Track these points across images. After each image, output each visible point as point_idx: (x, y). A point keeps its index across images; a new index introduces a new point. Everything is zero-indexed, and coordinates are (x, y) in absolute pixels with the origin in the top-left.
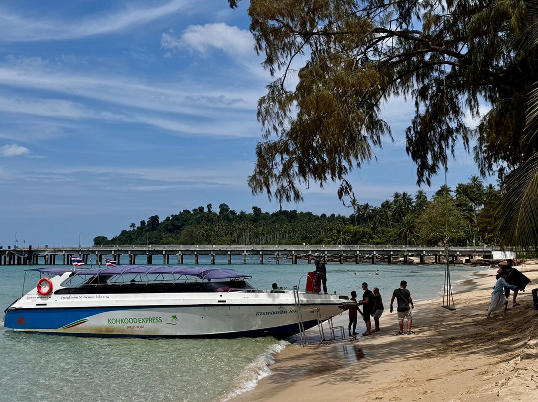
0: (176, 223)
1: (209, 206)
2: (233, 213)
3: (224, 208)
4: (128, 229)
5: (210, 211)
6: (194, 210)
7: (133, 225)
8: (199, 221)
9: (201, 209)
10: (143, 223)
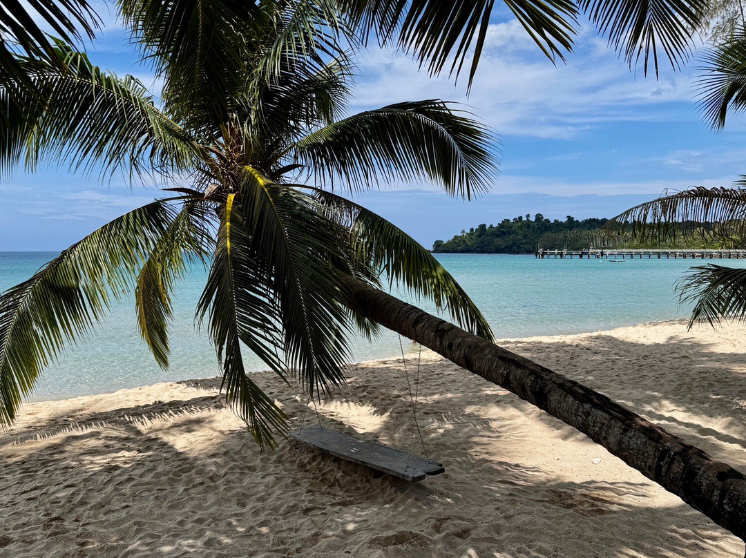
0: (503, 230)
1: (528, 216)
2: (547, 221)
3: (539, 217)
4: (460, 234)
5: (528, 220)
6: (515, 219)
7: (463, 231)
8: (571, 228)
9: (520, 218)
10: (472, 230)
